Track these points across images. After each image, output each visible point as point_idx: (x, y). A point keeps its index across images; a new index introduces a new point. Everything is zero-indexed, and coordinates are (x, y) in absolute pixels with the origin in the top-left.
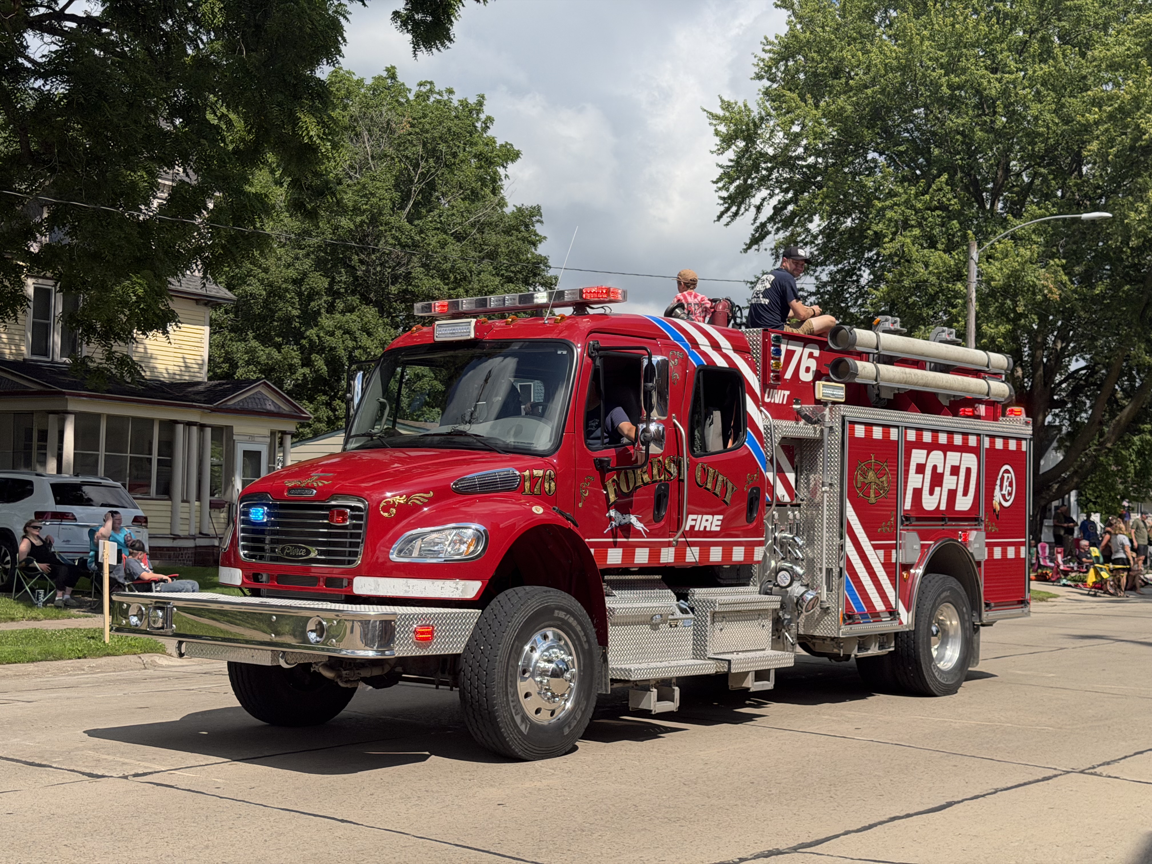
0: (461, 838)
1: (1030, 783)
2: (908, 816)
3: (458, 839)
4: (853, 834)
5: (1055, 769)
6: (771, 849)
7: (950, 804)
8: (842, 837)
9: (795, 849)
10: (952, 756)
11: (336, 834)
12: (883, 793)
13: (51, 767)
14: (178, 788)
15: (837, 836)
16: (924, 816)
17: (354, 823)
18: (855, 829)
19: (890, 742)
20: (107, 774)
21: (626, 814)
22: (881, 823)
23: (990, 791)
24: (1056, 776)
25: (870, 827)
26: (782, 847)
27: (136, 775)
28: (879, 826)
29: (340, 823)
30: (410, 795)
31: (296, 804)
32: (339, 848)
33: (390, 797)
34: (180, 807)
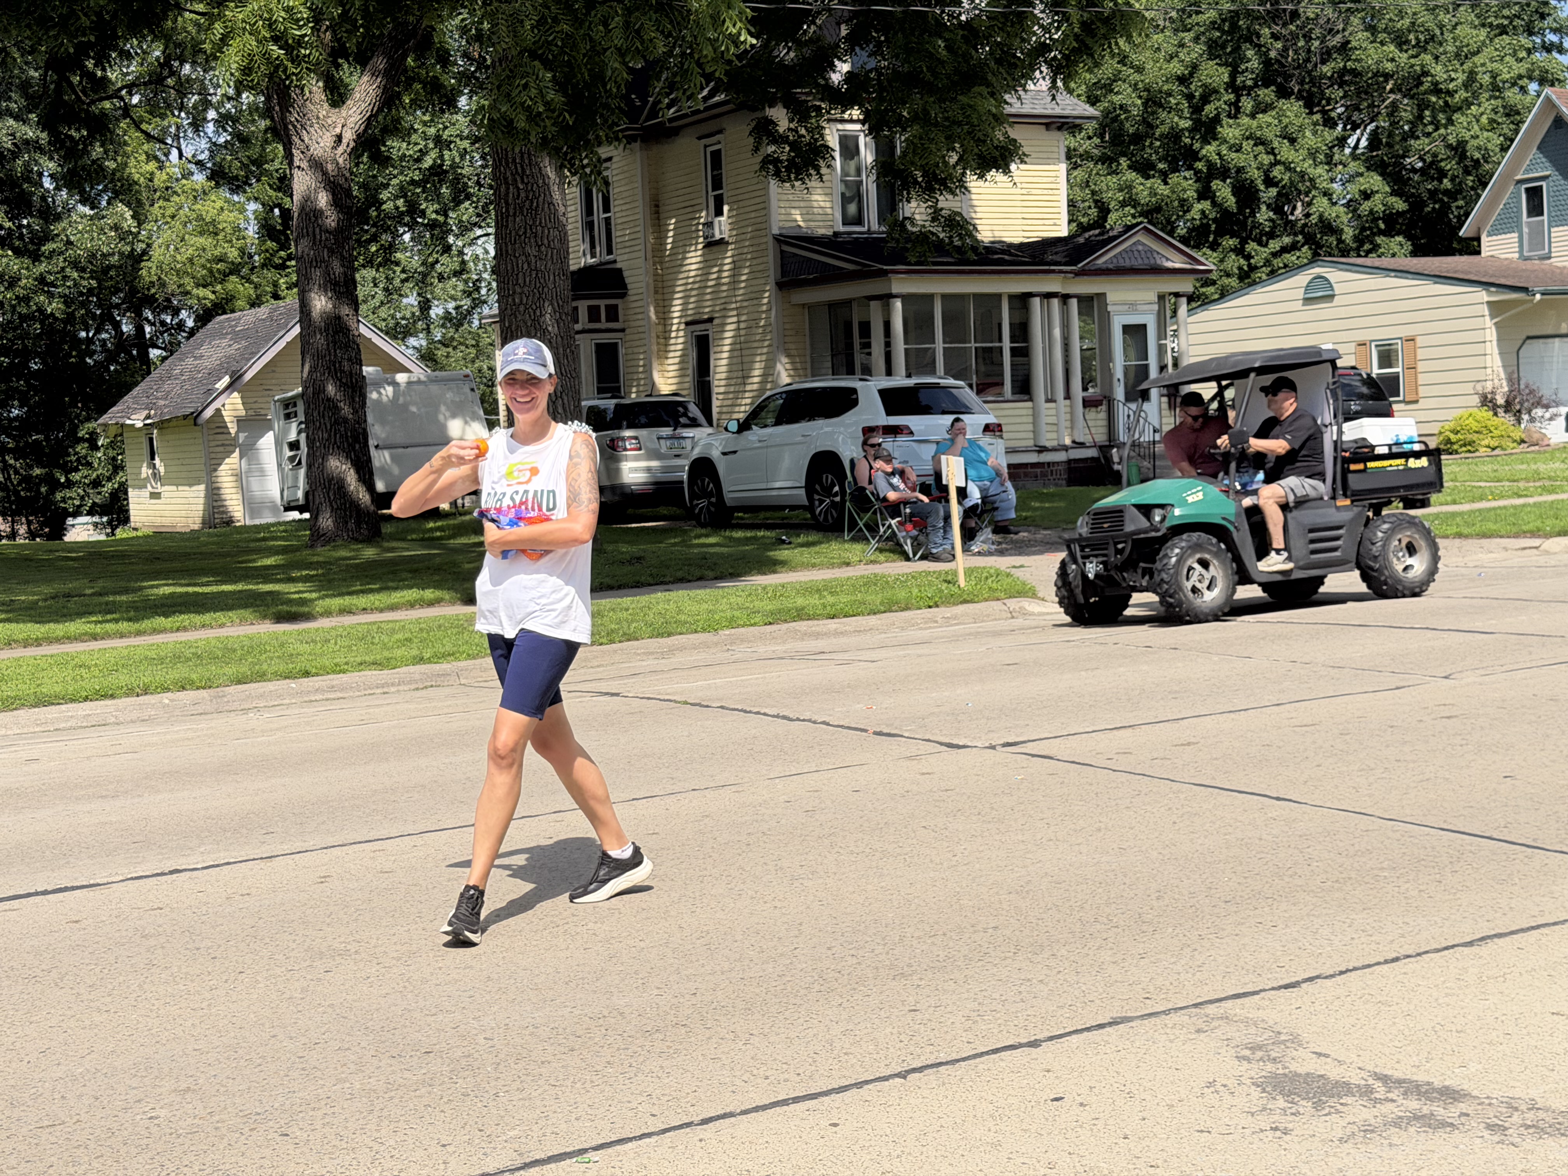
0: (1449, 820)
3: (1445, 822)
11: (1270, 815)
13: (904, 737)
14: (1060, 760)
17: (1295, 802)
20: (970, 744)
27: (1005, 745)
29: (1274, 801)
30: (1373, 766)
31: (1213, 778)
32: (1274, 832)
33: (1345, 769)
34: (1062, 783)
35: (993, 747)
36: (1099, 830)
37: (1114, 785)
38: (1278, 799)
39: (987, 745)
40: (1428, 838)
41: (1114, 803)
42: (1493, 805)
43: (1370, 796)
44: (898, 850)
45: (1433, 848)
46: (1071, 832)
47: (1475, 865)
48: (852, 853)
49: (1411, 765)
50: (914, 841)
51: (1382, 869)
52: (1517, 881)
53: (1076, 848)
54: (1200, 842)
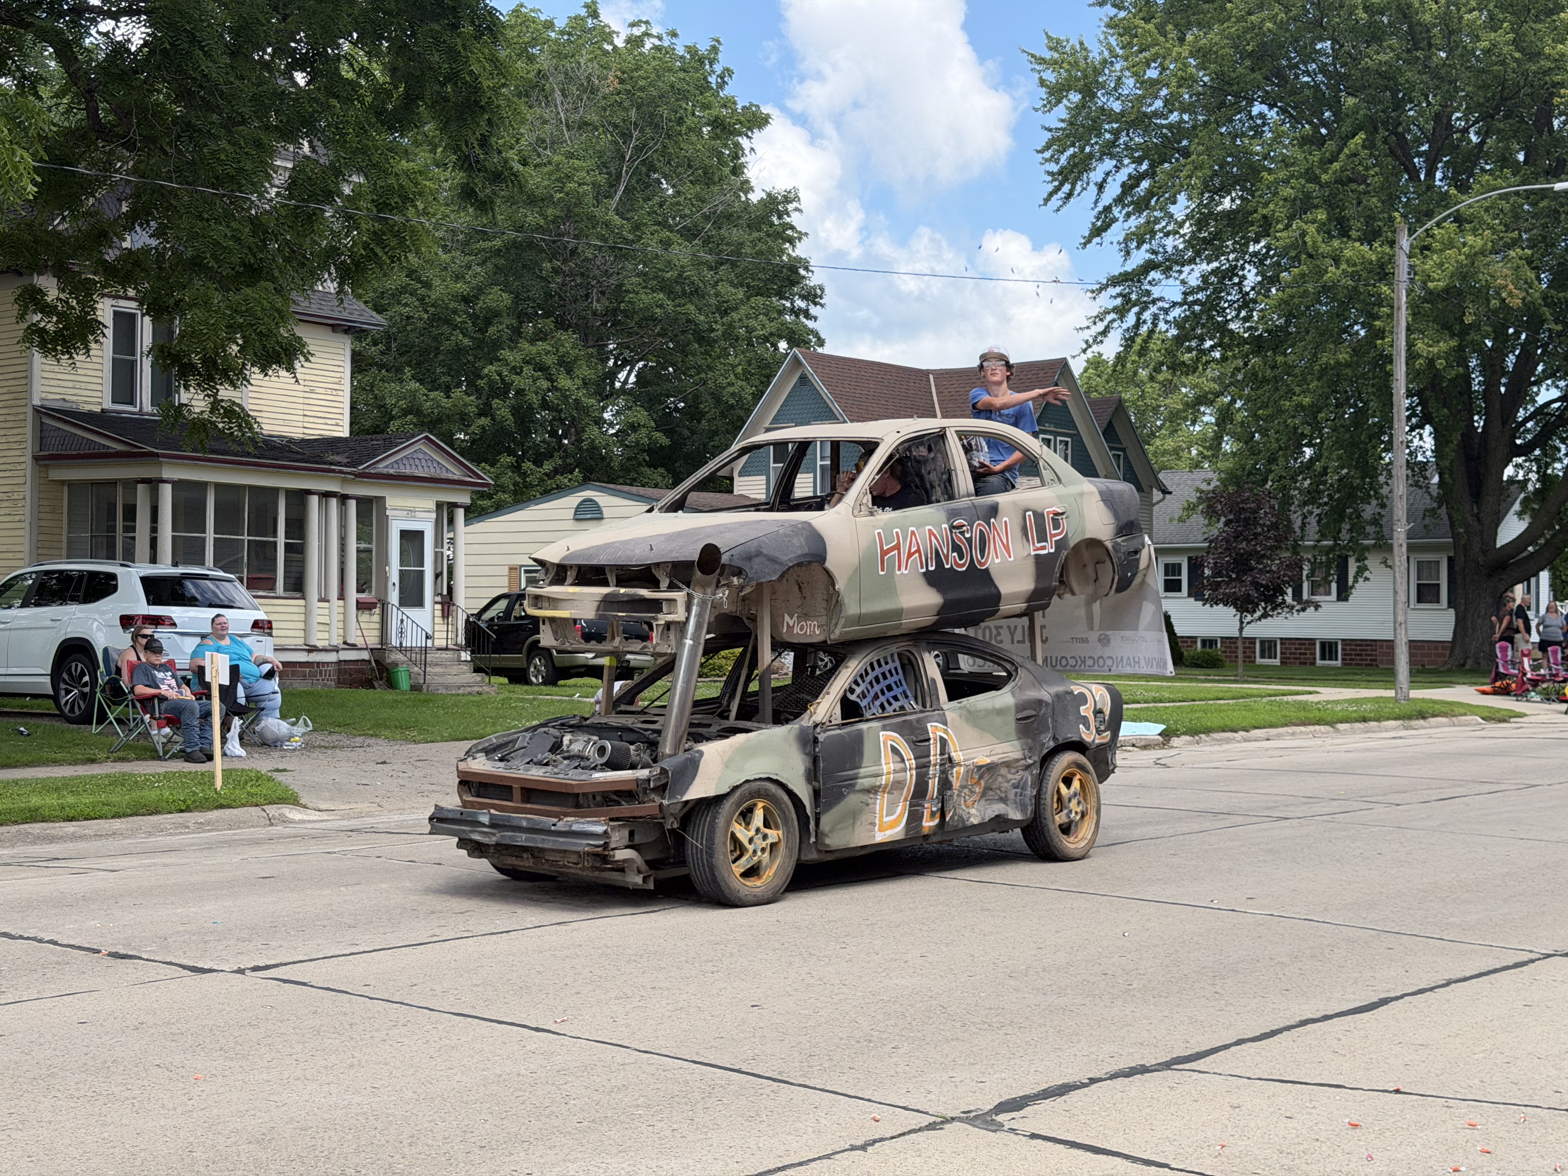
0: (701, 1052)
1: (1495, 971)
2: (1326, 1018)
3: (697, 1054)
4: (1250, 1044)
5: (1531, 951)
6: (1133, 1065)
7: (1384, 1002)
8: (1233, 1049)
9: (1167, 1065)
10: (1384, 935)
11: (529, 1048)
12: (1290, 987)
13: (140, 958)
14: (312, 986)
15: (1226, 1047)
16: (1350, 1017)
17: (554, 1033)
18: (1251, 1035)
19: (1298, 916)
20: (215, 967)
21: (930, 1018)
22: (1289, 1028)
23: (1440, 983)
24: (1532, 961)
25: (1273, 1033)
26: (1149, 1061)
27: (256, 969)
28: (1285, 1033)
29: (533, 1032)
30: (630, 994)
31: (473, 1007)
32: (532, 1067)
33: (602, 996)
34: (315, 1012)
35: (241, 971)
36: (351, 1066)
37: (370, 1015)
38: (537, 1030)
39: (235, 968)
40: (681, 1071)
41: (368, 1036)
42: (741, 1035)
43: (628, 1026)
44: (127, 1094)
45: (686, 1082)
46: (322, 1070)
47: (725, 1101)
48: (72, 1097)
49: (666, 993)
50: (146, 1083)
51: (638, 1106)
52: (765, 1118)
53: (325, 1088)
54: (457, 1078)
